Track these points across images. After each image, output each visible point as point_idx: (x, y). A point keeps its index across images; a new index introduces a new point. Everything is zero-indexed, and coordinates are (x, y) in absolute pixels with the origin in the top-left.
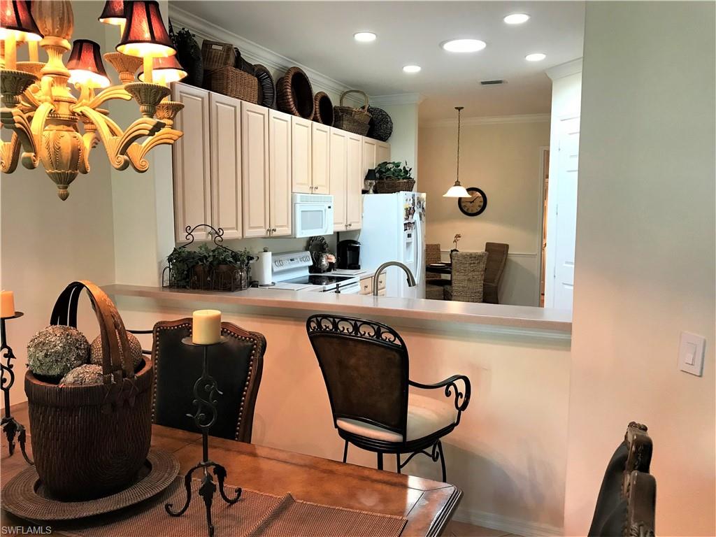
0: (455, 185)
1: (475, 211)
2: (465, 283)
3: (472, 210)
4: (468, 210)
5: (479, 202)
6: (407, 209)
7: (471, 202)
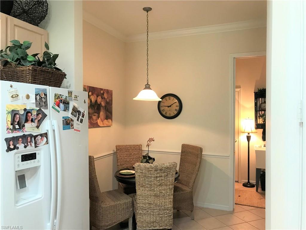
0: (145, 88)
1: (172, 115)
2: (151, 200)
3: (170, 114)
4: (166, 113)
5: (176, 107)
6: (14, 113)
7: (168, 107)
